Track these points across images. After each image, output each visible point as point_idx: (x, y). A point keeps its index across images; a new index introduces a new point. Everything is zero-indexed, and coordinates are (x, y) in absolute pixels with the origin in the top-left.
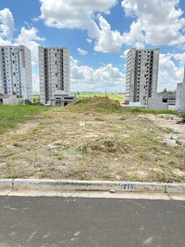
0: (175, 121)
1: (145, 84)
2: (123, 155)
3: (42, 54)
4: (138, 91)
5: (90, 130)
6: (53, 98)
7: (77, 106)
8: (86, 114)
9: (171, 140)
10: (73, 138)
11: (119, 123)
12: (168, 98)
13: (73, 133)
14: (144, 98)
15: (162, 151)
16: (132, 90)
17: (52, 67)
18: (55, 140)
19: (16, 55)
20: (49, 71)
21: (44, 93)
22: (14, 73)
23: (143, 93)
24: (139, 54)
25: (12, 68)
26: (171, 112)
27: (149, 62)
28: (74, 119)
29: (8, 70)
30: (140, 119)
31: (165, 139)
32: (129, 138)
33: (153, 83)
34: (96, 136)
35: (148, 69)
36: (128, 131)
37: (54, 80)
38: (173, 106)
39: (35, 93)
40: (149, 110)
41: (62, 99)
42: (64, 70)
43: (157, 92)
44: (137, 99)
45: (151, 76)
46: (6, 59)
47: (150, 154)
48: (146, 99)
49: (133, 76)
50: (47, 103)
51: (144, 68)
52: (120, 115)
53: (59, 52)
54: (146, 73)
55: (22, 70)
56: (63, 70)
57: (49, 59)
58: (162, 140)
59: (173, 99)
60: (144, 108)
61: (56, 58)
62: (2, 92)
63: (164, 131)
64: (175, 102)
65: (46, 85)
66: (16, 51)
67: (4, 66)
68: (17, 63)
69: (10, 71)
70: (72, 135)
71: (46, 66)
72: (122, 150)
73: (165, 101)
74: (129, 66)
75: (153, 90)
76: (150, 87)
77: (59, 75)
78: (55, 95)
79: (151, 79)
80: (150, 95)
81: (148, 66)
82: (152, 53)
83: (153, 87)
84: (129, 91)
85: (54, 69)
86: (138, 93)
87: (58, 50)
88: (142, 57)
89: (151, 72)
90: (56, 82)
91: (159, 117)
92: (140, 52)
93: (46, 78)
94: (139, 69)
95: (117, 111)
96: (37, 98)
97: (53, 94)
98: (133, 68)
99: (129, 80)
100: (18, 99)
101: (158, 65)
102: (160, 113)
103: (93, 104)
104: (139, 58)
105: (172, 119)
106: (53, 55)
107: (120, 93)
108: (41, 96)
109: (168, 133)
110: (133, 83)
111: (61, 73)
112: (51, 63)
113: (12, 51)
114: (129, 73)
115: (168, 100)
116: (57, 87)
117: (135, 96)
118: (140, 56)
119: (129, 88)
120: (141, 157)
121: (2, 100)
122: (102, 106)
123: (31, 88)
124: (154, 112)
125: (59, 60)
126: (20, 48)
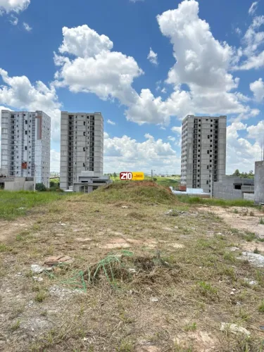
0: (258, 220)
1: (209, 163)
2: (168, 291)
3: (66, 122)
4: (198, 173)
5: (117, 233)
6: (77, 181)
7: (106, 193)
8: (117, 206)
9: (257, 255)
10: (84, 249)
11: (168, 222)
12: (241, 183)
13: (87, 239)
14: (207, 183)
15: (241, 278)
16: (191, 171)
17: (79, 139)
18: (49, 254)
19: (31, 124)
20: (75, 145)
21: (66, 175)
22: (26, 147)
23: (205, 175)
24: (199, 123)
25: (23, 140)
26: (248, 204)
27: (212, 133)
28: (97, 214)
29: (18, 143)
30: (201, 215)
31: (244, 253)
32: (183, 250)
33: (220, 162)
34: (126, 245)
35: (212, 143)
36: (182, 236)
37: (81, 157)
38: (251, 195)
39: (54, 174)
40: (215, 200)
41: (90, 182)
42: (96, 143)
43: (226, 174)
44: (198, 183)
45: (216, 152)
46: (17, 129)
47: (220, 285)
48: (211, 183)
49: (191, 151)
50: (68, 188)
51: (206, 142)
52: (170, 208)
53: (89, 120)
54: (209, 148)
55: (38, 142)
56: (93, 144)
57: (75, 129)
58: (240, 254)
59: (250, 185)
60: (208, 196)
61: (84, 127)
62: (6, 172)
63: (242, 237)
64: (253, 189)
65: (70, 164)
66: (31, 119)
67: (13, 138)
68: (31, 134)
69: (20, 144)
70: (84, 243)
71: (70, 138)
72: (168, 276)
73: (238, 187)
74: (185, 138)
75: (220, 172)
76: (215, 167)
77: (88, 150)
78: (80, 177)
79: (216, 157)
80: (215, 179)
81: (212, 138)
82: (217, 122)
83: (220, 167)
84: (185, 173)
85: (81, 142)
86: (199, 176)
87: (88, 117)
88: (203, 126)
89: (216, 147)
90: (83, 160)
91: (231, 212)
92: (200, 120)
93: (70, 154)
94: (198, 143)
95: (167, 201)
96: (56, 181)
97: (78, 175)
98: (190, 141)
99: (185, 158)
100: (27, 182)
101: (225, 137)
102: (232, 205)
103: (132, 189)
104: (199, 128)
105: (252, 214)
106: (80, 123)
107: (173, 176)
108: (61, 179)
109: (249, 241)
110: (191, 161)
111: (91, 147)
112: (78, 134)
113: (26, 118)
114: (186, 148)
115: (243, 186)
116: (84, 166)
117: (194, 180)
118: (200, 125)
119: (185, 168)
120: (204, 294)
121: (3, 184)
122: (143, 194)
123: (48, 168)
124: (223, 204)
125: (89, 130)
126: (36, 114)
